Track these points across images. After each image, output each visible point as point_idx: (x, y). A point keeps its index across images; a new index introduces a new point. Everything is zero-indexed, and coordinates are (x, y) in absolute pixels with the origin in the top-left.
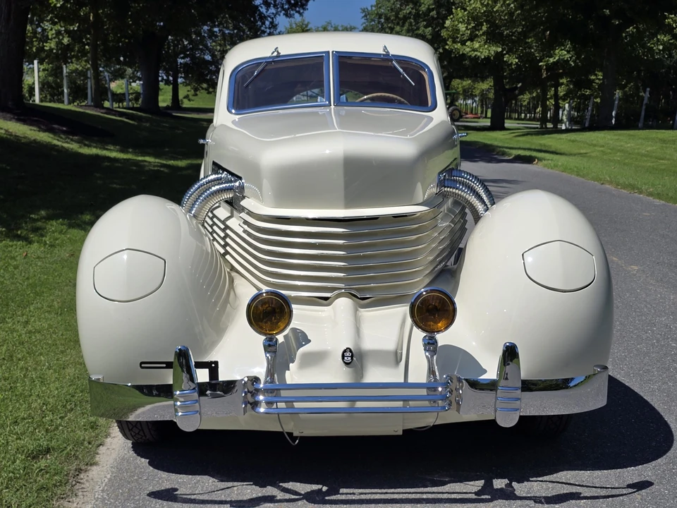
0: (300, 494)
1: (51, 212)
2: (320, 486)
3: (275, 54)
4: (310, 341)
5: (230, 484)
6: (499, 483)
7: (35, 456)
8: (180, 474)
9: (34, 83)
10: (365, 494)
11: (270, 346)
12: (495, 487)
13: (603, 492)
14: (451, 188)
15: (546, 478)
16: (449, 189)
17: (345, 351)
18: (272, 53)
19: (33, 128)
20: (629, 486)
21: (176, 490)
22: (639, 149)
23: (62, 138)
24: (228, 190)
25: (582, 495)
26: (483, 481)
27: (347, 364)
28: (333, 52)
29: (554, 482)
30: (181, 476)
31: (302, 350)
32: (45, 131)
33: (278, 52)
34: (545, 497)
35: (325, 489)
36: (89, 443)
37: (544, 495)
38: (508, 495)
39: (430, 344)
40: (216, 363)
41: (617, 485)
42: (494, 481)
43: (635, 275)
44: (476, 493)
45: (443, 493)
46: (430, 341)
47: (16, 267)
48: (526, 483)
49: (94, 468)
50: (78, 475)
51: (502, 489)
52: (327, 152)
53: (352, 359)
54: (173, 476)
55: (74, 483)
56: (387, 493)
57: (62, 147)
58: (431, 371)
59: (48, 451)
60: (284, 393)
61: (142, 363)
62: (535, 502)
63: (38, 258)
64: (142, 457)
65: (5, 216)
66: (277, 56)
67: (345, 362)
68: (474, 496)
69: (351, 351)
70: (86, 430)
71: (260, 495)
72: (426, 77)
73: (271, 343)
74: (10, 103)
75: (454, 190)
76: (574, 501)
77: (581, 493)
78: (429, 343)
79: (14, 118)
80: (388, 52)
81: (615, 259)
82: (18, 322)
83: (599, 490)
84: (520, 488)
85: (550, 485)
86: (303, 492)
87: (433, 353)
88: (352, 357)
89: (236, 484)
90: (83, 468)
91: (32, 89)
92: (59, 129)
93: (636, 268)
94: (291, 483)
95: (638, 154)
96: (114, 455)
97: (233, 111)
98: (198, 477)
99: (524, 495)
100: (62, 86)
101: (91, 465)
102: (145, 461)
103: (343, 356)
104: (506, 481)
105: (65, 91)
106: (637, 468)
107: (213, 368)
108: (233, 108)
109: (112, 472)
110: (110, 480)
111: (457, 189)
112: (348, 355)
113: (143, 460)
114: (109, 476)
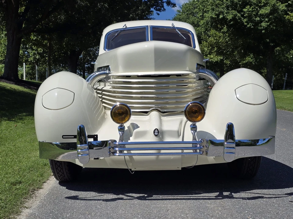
0: (135, 197)
1: (28, 114)
2: (144, 195)
3: (125, 27)
4: (139, 127)
5: (103, 194)
6: (225, 194)
7: (14, 184)
8: (80, 191)
9: (23, 73)
10: (165, 197)
11: (121, 129)
12: (224, 195)
13: (274, 196)
14: (202, 73)
15: (247, 192)
16: (201, 73)
17: (155, 130)
18: (124, 27)
19: (22, 87)
20: (286, 194)
21: (78, 196)
22: (283, 96)
23: (34, 91)
24: (103, 74)
25: (264, 197)
26: (219, 193)
27: (156, 135)
28: (150, 26)
29: (251, 193)
30: (81, 192)
31: (135, 130)
32: (27, 88)
33: (126, 26)
34: (247, 198)
35: (146, 195)
36: (39, 181)
37: (247, 197)
38: (230, 197)
39: (194, 128)
40: (97, 136)
41: (280, 194)
42: (223, 193)
44: (215, 197)
45: (200, 197)
46: (194, 127)
47: (11, 130)
48: (238, 193)
49: (41, 190)
50: (33, 191)
51: (227, 195)
53: (158, 133)
54: (77, 192)
55: (32, 194)
56: (174, 197)
57: (34, 94)
58: (194, 138)
59: (20, 183)
60: (127, 146)
61: (63, 136)
62: (243, 199)
63: (22, 127)
64: (63, 186)
65: (8, 114)
66: (126, 28)
67: (155, 135)
68: (214, 197)
69: (158, 130)
70: (38, 177)
71: (116, 197)
72: (191, 36)
73: (121, 128)
74: (12, 78)
75: (204, 74)
76: (261, 199)
77: (264, 196)
78: (193, 127)
79: (14, 83)
80: (174, 26)
82: (11, 145)
83: (272, 195)
84: (235, 195)
85: (250, 194)
86: (136, 197)
87: (195, 131)
88: (158, 132)
89: (105, 194)
90: (36, 189)
91: (22, 75)
92: (33, 88)
94: (131, 194)
95: (283, 98)
96: (50, 186)
97: (107, 50)
98: (88, 192)
99: (238, 197)
100: (35, 74)
101: (40, 188)
102: (64, 188)
103: (154, 132)
104: (229, 193)
105: (37, 76)
106: (289, 188)
107: (95, 137)
109: (49, 191)
110: (48, 193)
111: (206, 74)
112: (156, 131)
113: (64, 187)
114: (48, 192)
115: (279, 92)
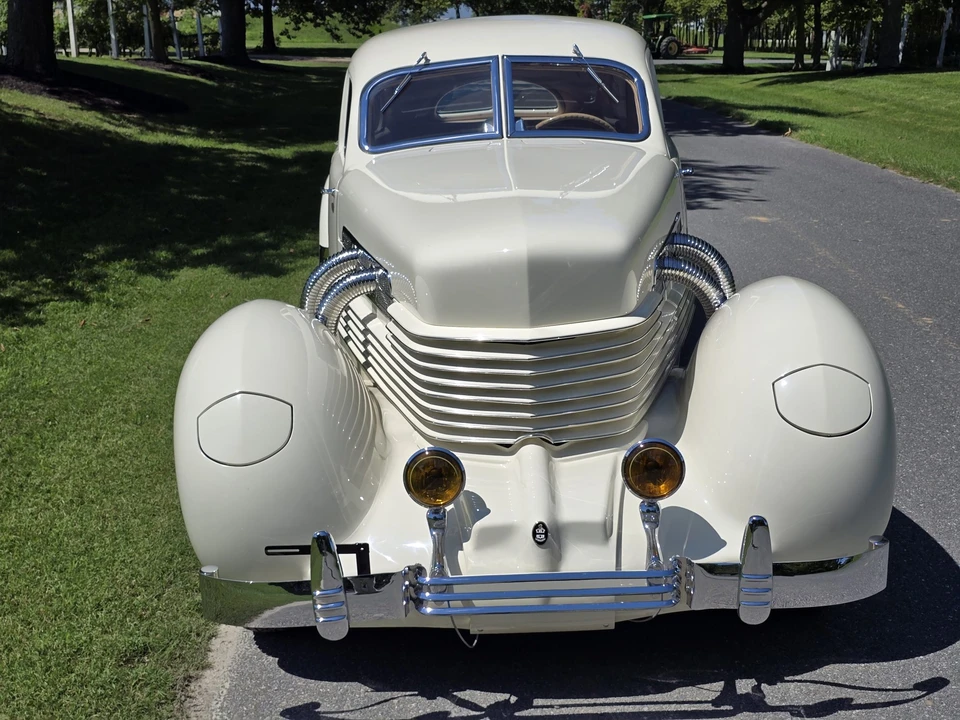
0: (481, 709)
1: (110, 248)
2: (507, 696)
3: (423, 62)
4: (488, 511)
5: (388, 695)
6: (744, 686)
7: (133, 656)
8: (321, 680)
9: (67, 27)
10: (567, 706)
11: (436, 520)
12: (739, 692)
13: (882, 698)
14: (673, 269)
15: (806, 676)
16: (670, 271)
17: (536, 527)
18: (419, 61)
19: (73, 105)
20: (917, 687)
21: (317, 705)
23: (114, 118)
24: (367, 281)
25: (854, 703)
26: (722, 683)
27: (539, 544)
28: (503, 57)
29: (816, 682)
30: (323, 683)
31: (479, 524)
32: (90, 108)
33: (426, 58)
34: (805, 707)
35: (513, 699)
36: (198, 635)
37: (803, 703)
38: (756, 703)
39: (650, 512)
40: (366, 546)
41: (900, 686)
42: (737, 681)
43: (927, 333)
44: (714, 702)
45: (669, 703)
46: (650, 509)
47: (73, 344)
48: (779, 685)
49: (208, 673)
50: (187, 686)
51: (747, 694)
52: (505, 250)
53: (546, 537)
54: (313, 683)
55: (183, 698)
56: (595, 705)
57: (117, 133)
58: (652, 549)
59: (145, 651)
61: (267, 548)
62: (792, 714)
63: (101, 327)
64: (269, 654)
65: (49, 258)
66: (426, 65)
67: (536, 542)
68: (709, 707)
69: (544, 526)
70: (192, 615)
71: (428, 711)
72: (635, 89)
73: (437, 516)
74: (38, 67)
75: (678, 273)
76: (842, 713)
77: (852, 700)
78: (648, 511)
79: (45, 90)
80: (580, 54)
81: (900, 306)
82: (85, 438)
83: (876, 694)
84: (773, 693)
85: (812, 687)
86: (485, 706)
87: (653, 526)
88: (546, 534)
89: (396, 694)
90: (192, 673)
91: (65, 36)
92: (109, 105)
93: (929, 321)
94: (468, 692)
96: (231, 652)
97: (367, 148)
98: (346, 685)
99: (778, 704)
100: (107, 30)
101: (203, 668)
102: (273, 661)
103: (534, 534)
104: (753, 682)
105: (113, 36)
106: (927, 657)
107: (362, 552)
108: (367, 143)
109: (232, 679)
110: (230, 691)
111: (681, 271)
112: (540, 531)
113: (271, 658)
114: (227, 685)
115: (923, 81)
